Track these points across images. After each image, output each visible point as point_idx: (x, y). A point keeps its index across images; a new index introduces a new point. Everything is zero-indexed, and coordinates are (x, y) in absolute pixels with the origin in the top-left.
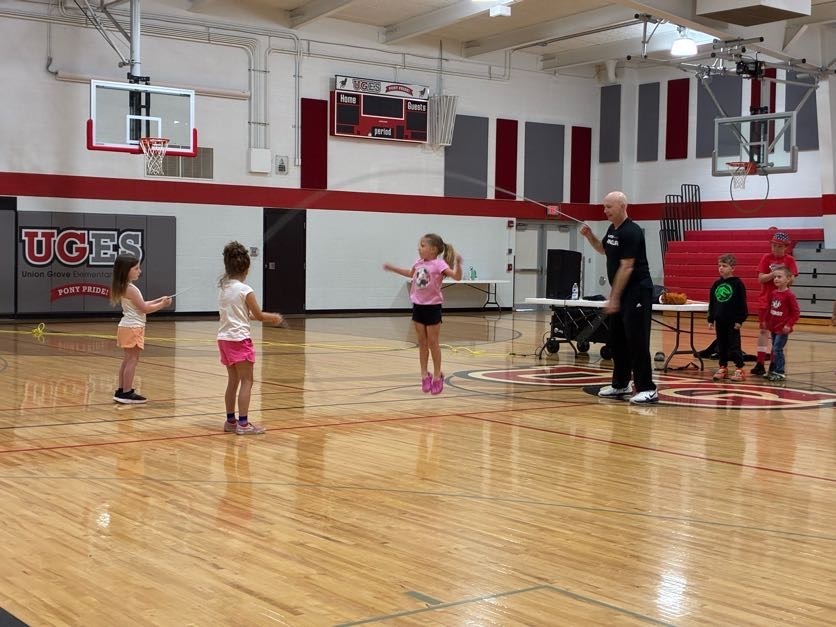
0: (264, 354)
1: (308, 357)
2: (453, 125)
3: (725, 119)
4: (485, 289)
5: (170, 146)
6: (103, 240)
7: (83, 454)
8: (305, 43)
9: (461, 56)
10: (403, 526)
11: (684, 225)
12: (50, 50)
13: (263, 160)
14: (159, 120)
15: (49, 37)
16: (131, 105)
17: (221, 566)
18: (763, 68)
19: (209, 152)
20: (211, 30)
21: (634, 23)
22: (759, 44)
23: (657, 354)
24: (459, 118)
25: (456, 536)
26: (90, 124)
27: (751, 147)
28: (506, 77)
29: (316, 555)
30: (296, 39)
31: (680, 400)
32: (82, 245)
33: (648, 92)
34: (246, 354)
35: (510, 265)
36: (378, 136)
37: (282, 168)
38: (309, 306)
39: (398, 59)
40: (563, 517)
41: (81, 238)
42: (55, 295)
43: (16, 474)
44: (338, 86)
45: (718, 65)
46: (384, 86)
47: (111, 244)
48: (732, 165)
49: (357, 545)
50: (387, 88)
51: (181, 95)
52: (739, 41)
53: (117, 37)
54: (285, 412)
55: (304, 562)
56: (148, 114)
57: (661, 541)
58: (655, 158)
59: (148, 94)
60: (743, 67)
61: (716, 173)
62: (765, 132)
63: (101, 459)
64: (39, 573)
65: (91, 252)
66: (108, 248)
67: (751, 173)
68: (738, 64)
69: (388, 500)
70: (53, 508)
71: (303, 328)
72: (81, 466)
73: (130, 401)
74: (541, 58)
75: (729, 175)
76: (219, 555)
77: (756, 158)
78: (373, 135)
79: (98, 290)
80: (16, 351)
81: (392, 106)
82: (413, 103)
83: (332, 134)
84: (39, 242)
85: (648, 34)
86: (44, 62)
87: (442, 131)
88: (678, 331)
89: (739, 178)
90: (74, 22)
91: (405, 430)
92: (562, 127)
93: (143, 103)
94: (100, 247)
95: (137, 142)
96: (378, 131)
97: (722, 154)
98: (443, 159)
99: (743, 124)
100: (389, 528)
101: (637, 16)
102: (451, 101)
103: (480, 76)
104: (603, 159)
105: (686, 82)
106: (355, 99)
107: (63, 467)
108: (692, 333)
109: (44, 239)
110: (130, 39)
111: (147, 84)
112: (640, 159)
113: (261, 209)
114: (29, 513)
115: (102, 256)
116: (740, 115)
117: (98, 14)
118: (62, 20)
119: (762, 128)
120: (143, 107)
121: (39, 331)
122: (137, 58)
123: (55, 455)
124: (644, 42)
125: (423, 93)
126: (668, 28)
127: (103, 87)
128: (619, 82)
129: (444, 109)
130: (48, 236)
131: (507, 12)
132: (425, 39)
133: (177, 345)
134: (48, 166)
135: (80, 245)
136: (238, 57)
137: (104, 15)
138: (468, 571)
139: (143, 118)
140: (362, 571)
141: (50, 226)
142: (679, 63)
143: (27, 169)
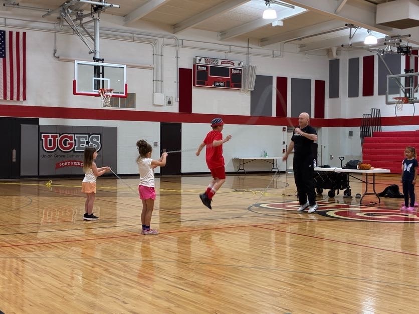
0: (161, 195)
1: (183, 197)
2: (254, 80)
3: (392, 76)
4: (271, 162)
5: (114, 93)
6: (81, 139)
7: (65, 246)
8: (181, 41)
9: (258, 45)
10: (220, 283)
11: (372, 129)
12: (55, 46)
13: (160, 99)
14: (109, 80)
15: (55, 39)
16: (95, 72)
17: (127, 302)
18: (411, 50)
19: (133, 95)
20: (134, 35)
21: (345, 28)
22: (409, 38)
23: (357, 195)
24: (258, 77)
25: (247, 288)
26: (74, 82)
27: (405, 89)
28: (281, 56)
29: (175, 297)
30: (176, 39)
31: (367, 218)
32: (71, 142)
33: (353, 63)
34: (151, 195)
35: (284, 150)
36: (217, 86)
37: (169, 103)
38: (183, 171)
39: (227, 48)
40: (301, 278)
41: (71, 138)
42: (58, 166)
43: (31, 256)
44: (197, 62)
45: (388, 49)
46: (220, 61)
47: (85, 141)
48: (396, 99)
49: (196, 292)
50: (222, 62)
51: (119, 67)
52: (398, 36)
53: (88, 39)
54: (166, 224)
55: (168, 300)
56: (103, 77)
57: (349, 290)
58: (357, 95)
59: (103, 67)
60: (400, 49)
61: (388, 103)
62: (412, 82)
63: (74, 248)
64: (38, 306)
65: (75, 145)
66: (84, 143)
67: (405, 103)
68: (398, 48)
69: (214, 269)
70: (47, 273)
71: (180, 182)
72: (63, 252)
73: (92, 219)
74: (299, 46)
75: (394, 104)
76: (127, 297)
77: (408, 95)
78: (215, 86)
79: (79, 164)
80: (39, 195)
81: (224, 71)
82: (235, 69)
83: (194, 85)
84: (50, 140)
85: (352, 34)
86: (52, 52)
87: (249, 83)
88: (367, 183)
89: (400, 105)
90: (67, 32)
91: (225, 234)
92: (310, 81)
93: (101, 71)
94: (80, 143)
95: (98, 91)
96: (217, 84)
97: (390, 93)
98: (250, 97)
99: (402, 78)
100: (212, 283)
101: (346, 25)
102: (254, 68)
103: (268, 56)
104: (331, 96)
105: (373, 57)
106: (205, 68)
107: (54, 252)
108: (374, 184)
109: (52, 139)
110: (94, 40)
111: (102, 62)
112: (350, 96)
113: (159, 123)
114: (36, 276)
115: (81, 147)
116: (400, 73)
117: (79, 28)
118: (61, 31)
119: (411, 80)
120: (101, 73)
121: (49, 184)
122: (98, 49)
123: (51, 246)
124: (350, 38)
125: (239, 64)
126: (363, 30)
127: (81, 64)
128: (338, 57)
129: (250, 72)
130: (55, 137)
131: (281, 24)
132: (241, 38)
133: (118, 191)
134: (55, 103)
135: (70, 142)
136: (148, 49)
137: (81, 29)
138: (250, 306)
139: (101, 79)
140: (198, 306)
141: (55, 132)
142: (368, 48)
143: (44, 104)
